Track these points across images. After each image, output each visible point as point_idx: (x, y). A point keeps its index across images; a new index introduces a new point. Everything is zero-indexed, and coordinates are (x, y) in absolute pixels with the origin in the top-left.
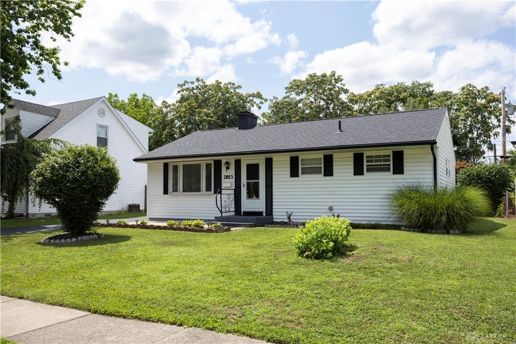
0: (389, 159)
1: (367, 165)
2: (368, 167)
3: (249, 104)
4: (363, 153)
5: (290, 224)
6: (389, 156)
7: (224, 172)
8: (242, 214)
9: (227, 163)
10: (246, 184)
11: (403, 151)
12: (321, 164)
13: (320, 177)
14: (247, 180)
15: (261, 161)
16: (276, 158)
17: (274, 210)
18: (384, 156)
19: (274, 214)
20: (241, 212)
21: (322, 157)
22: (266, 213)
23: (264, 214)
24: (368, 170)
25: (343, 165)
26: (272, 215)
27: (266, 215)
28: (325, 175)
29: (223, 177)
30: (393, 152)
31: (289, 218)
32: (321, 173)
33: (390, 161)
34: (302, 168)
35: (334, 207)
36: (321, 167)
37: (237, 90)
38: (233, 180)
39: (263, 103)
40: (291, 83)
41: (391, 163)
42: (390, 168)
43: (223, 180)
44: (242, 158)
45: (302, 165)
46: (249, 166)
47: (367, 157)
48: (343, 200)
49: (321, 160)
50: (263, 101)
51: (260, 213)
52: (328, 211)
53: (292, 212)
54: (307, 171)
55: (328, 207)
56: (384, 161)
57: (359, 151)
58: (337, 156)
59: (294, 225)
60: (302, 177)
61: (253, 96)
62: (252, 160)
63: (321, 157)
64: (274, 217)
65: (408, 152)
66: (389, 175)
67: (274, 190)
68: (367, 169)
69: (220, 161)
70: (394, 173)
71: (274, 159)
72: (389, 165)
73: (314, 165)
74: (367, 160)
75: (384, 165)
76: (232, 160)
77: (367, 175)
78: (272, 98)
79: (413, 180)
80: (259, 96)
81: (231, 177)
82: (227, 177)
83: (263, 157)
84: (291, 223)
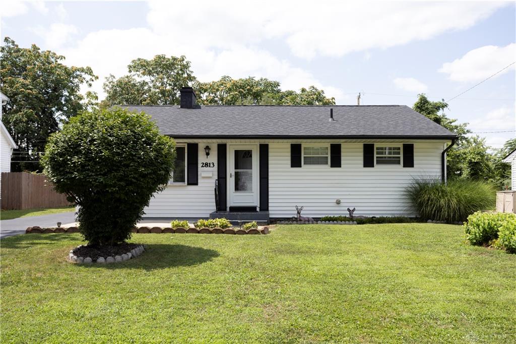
0: (400, 152)
1: (377, 157)
2: (378, 159)
3: (76, 80)
4: (373, 145)
5: (300, 220)
6: (399, 149)
7: (202, 158)
8: (228, 209)
9: (207, 148)
10: (233, 174)
11: (413, 145)
12: (327, 154)
13: (327, 168)
14: (235, 169)
15: (254, 147)
16: (273, 145)
17: (270, 205)
18: (394, 149)
19: (270, 209)
20: (226, 207)
21: (329, 146)
22: (260, 208)
23: (258, 209)
24: (378, 162)
25: (352, 156)
26: (267, 210)
27: (260, 210)
28: (332, 166)
29: (200, 165)
30: (404, 145)
31: (299, 213)
32: (327, 163)
33: (399, 154)
34: (304, 157)
35: (342, 201)
36: (327, 157)
37: (59, 61)
38: (216, 168)
39: (93, 81)
40: (133, 61)
41: (401, 156)
42: (400, 161)
43: (200, 169)
44: (228, 142)
45: (304, 154)
46: (237, 153)
47: (378, 149)
48: (351, 193)
49: (327, 150)
50: (93, 78)
51: (253, 209)
52: (335, 205)
53: (302, 207)
54: (311, 161)
55: (335, 201)
56: (394, 153)
57: (369, 141)
58: (345, 146)
59: (305, 221)
60: (305, 168)
61: (83, 70)
62: (243, 145)
63: (327, 146)
64: (270, 212)
65: (418, 145)
66: (399, 168)
67: (270, 182)
68: (377, 160)
69: (196, 145)
70: (404, 166)
71: (270, 146)
72: (399, 157)
73: (319, 154)
74: (377, 152)
75: (394, 157)
76: (214, 144)
77: (377, 168)
78: (108, 76)
79: (422, 173)
80: (89, 71)
81: (211, 165)
82: (207, 165)
83: (257, 142)
84: (302, 219)
